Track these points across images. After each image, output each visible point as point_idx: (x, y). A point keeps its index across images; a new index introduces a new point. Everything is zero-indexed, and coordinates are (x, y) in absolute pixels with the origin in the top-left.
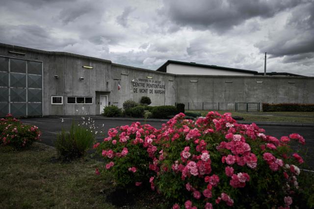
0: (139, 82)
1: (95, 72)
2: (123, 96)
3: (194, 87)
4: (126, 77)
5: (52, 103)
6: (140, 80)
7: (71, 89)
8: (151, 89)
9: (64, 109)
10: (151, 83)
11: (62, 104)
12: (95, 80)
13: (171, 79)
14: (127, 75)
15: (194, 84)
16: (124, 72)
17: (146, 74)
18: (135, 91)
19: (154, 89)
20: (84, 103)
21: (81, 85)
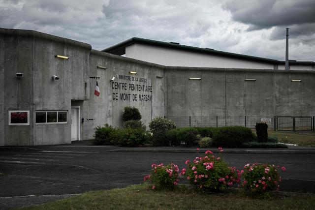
0: (120, 81)
1: (70, 66)
3: (195, 89)
4: (104, 71)
5: (10, 124)
6: (121, 77)
7: (40, 97)
8: (134, 92)
9: (31, 134)
10: (134, 83)
11: (28, 124)
12: (71, 81)
13: (160, 74)
14: (105, 69)
15: (195, 83)
16: (100, 64)
17: (129, 66)
18: (115, 97)
19: (138, 93)
20: (56, 121)
21: (53, 89)
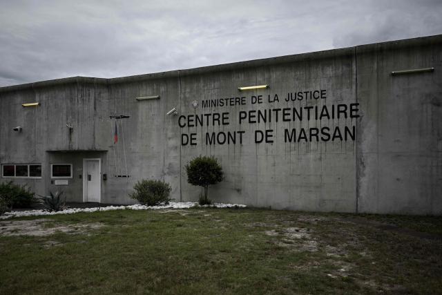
0: (202, 111)
2: (142, 158)
8: (262, 126)
10: (262, 107)
14: (158, 100)
16: (145, 93)
18: (188, 141)
19: (279, 128)
20: (27, 176)
